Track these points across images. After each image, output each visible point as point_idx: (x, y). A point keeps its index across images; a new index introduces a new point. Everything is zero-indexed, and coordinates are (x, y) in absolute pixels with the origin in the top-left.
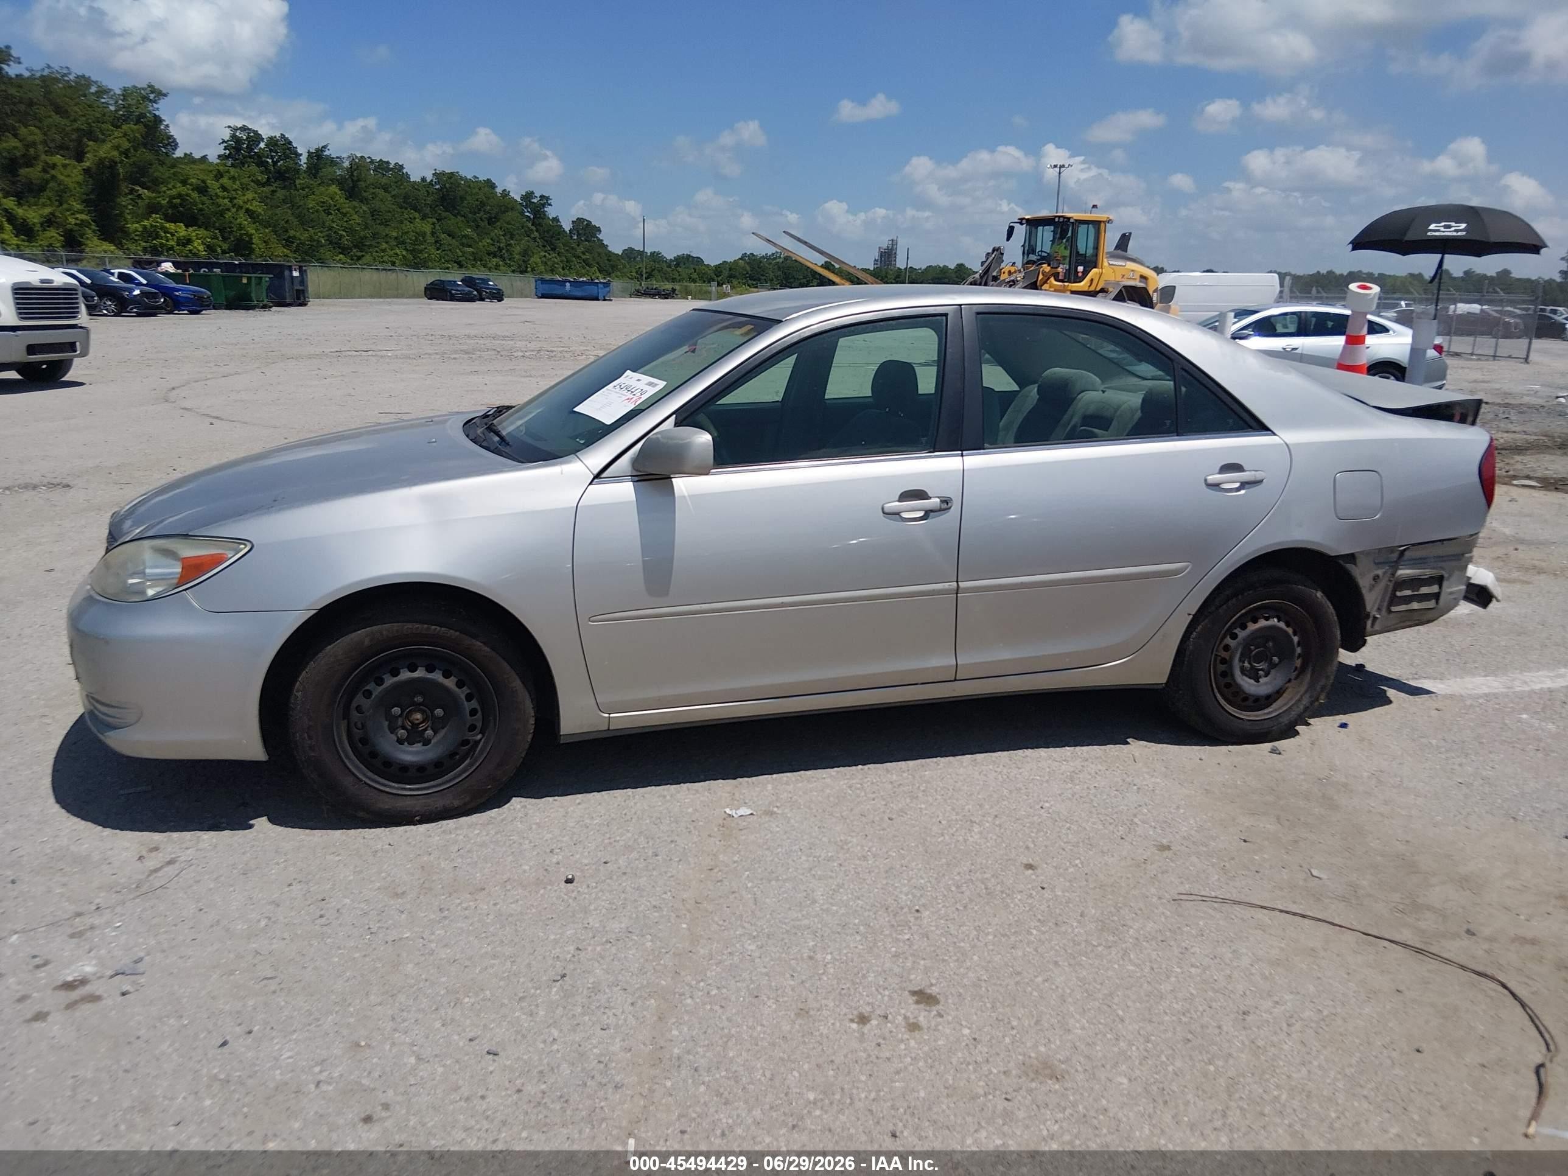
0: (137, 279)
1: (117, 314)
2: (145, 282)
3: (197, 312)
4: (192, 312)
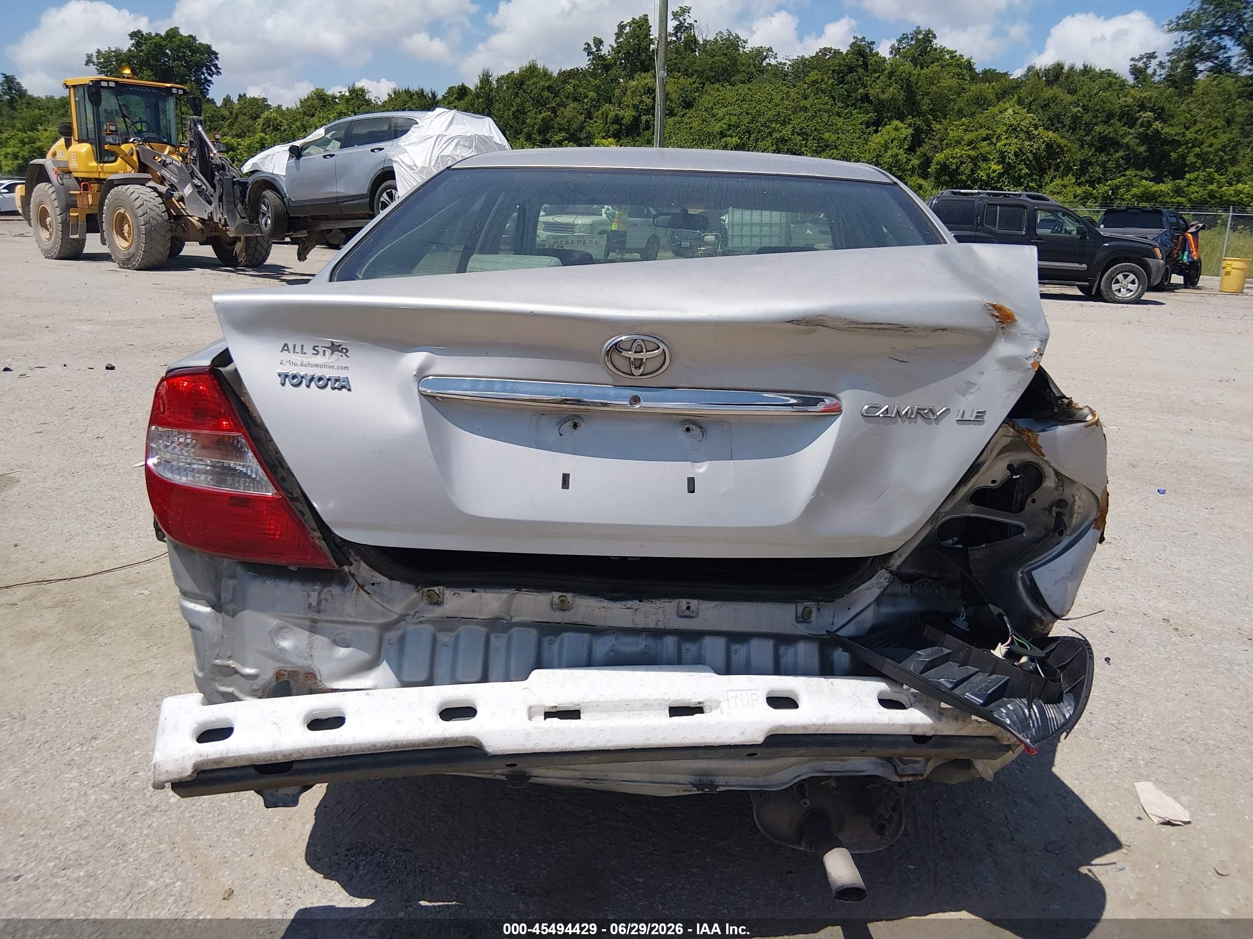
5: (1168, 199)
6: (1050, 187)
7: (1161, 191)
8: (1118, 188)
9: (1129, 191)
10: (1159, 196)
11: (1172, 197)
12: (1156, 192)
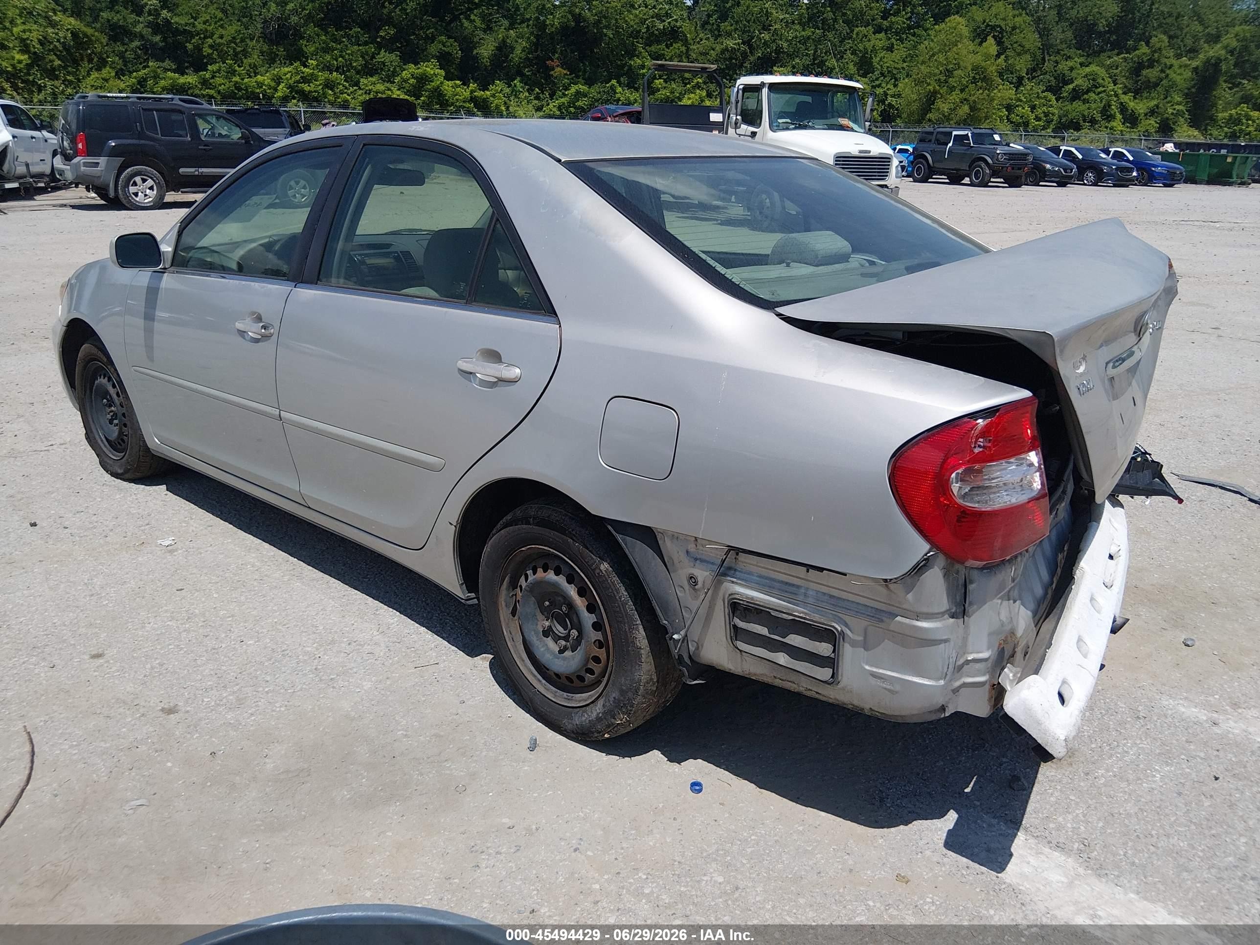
0: (1125, 156)
1: (1095, 184)
2: (1131, 158)
3: (1171, 186)
4: (1166, 185)
5: (197, 92)
6: (90, 81)
7: (189, 83)
8: (145, 80)
9: (157, 83)
10: (189, 89)
11: (201, 89)
12: (184, 84)
